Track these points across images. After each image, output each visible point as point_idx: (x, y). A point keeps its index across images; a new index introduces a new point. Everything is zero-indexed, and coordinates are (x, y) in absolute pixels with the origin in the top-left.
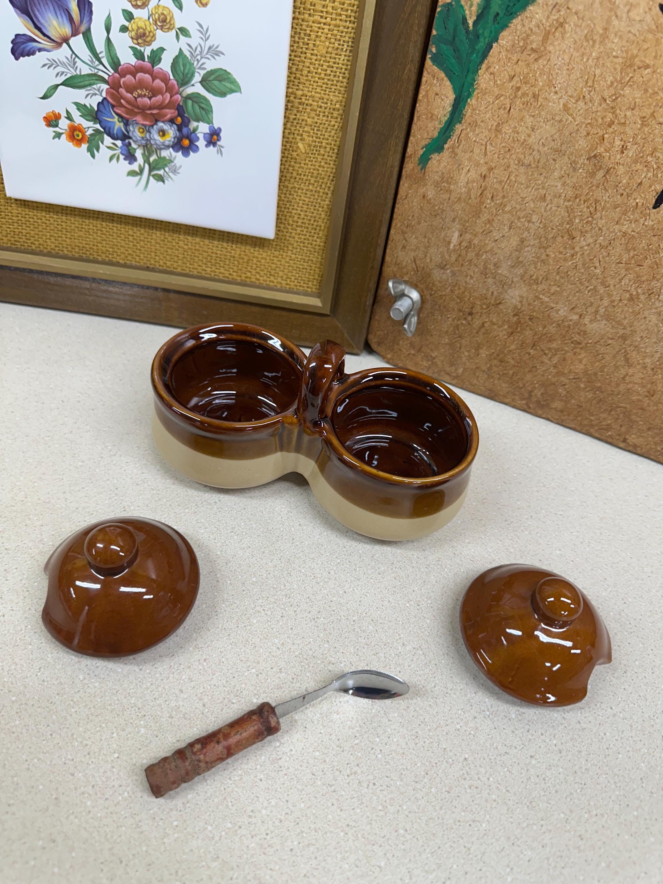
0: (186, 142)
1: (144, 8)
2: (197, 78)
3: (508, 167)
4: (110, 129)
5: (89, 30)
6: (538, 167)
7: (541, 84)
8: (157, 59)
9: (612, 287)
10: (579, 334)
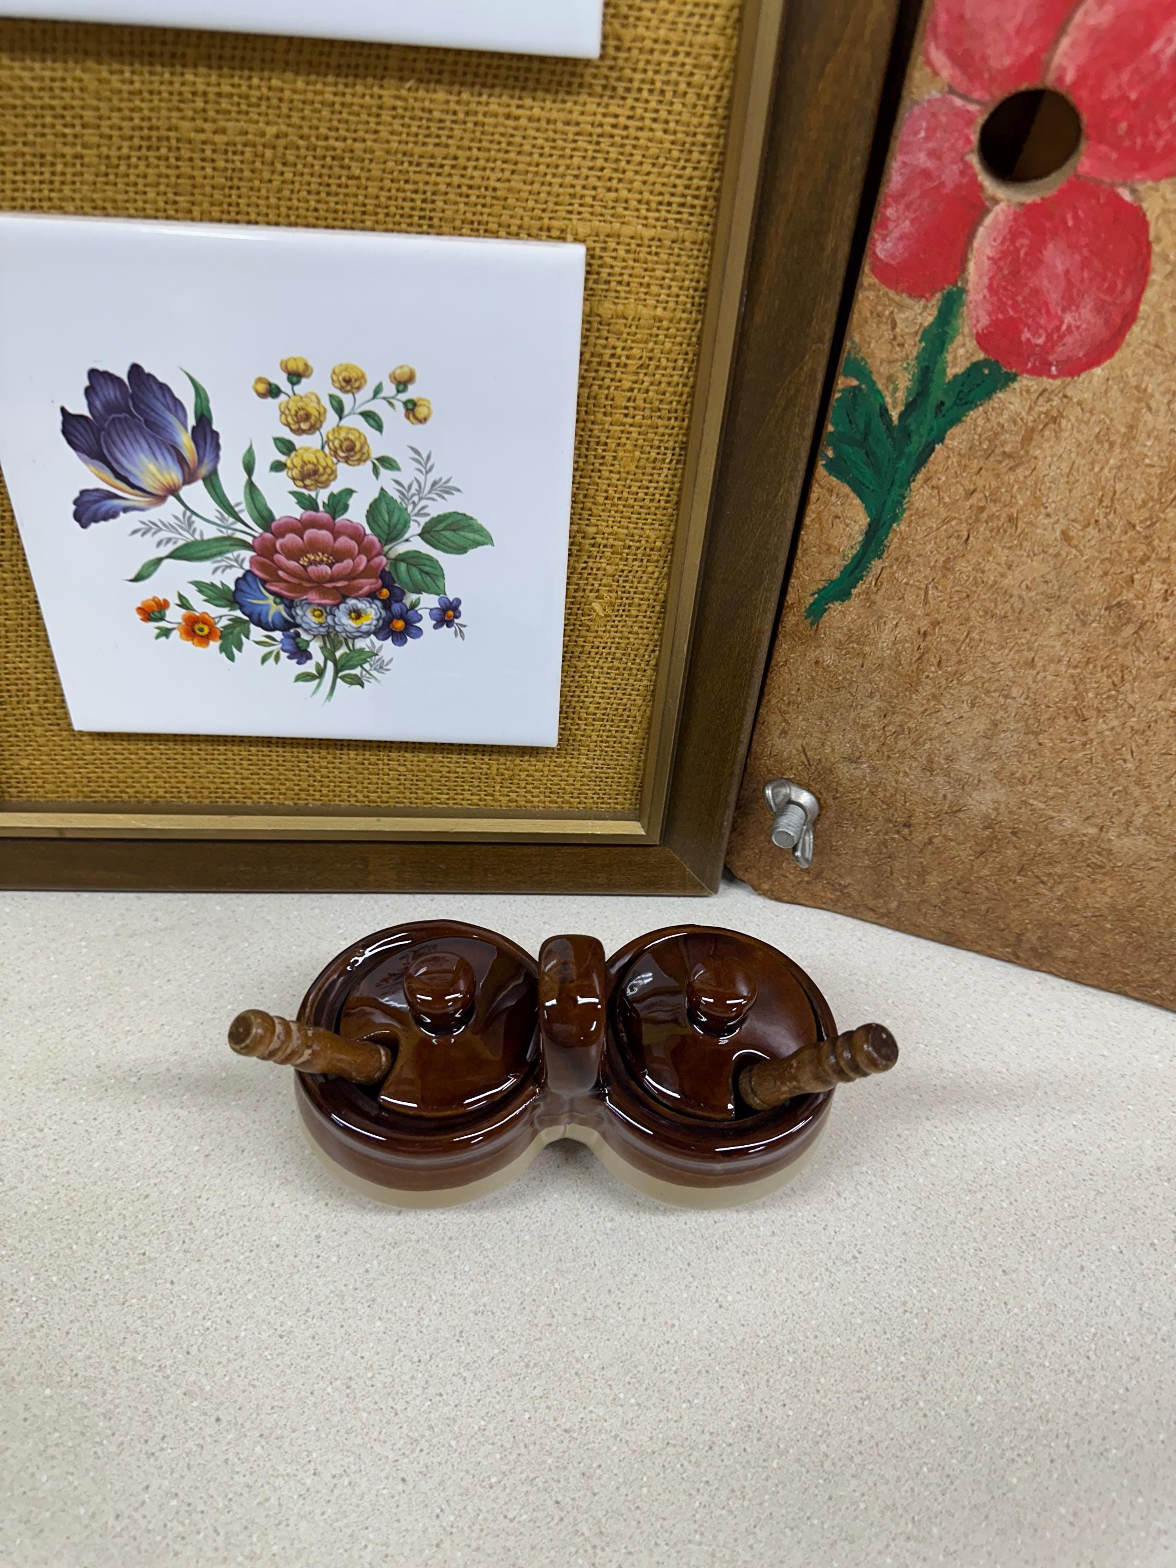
0: (400, 625)
1: (313, 433)
2: (414, 529)
3: (968, 620)
4: (260, 615)
5: (214, 472)
6: (1019, 619)
7: (1021, 502)
8: (341, 505)
9: (1154, 788)
10: (1099, 854)
